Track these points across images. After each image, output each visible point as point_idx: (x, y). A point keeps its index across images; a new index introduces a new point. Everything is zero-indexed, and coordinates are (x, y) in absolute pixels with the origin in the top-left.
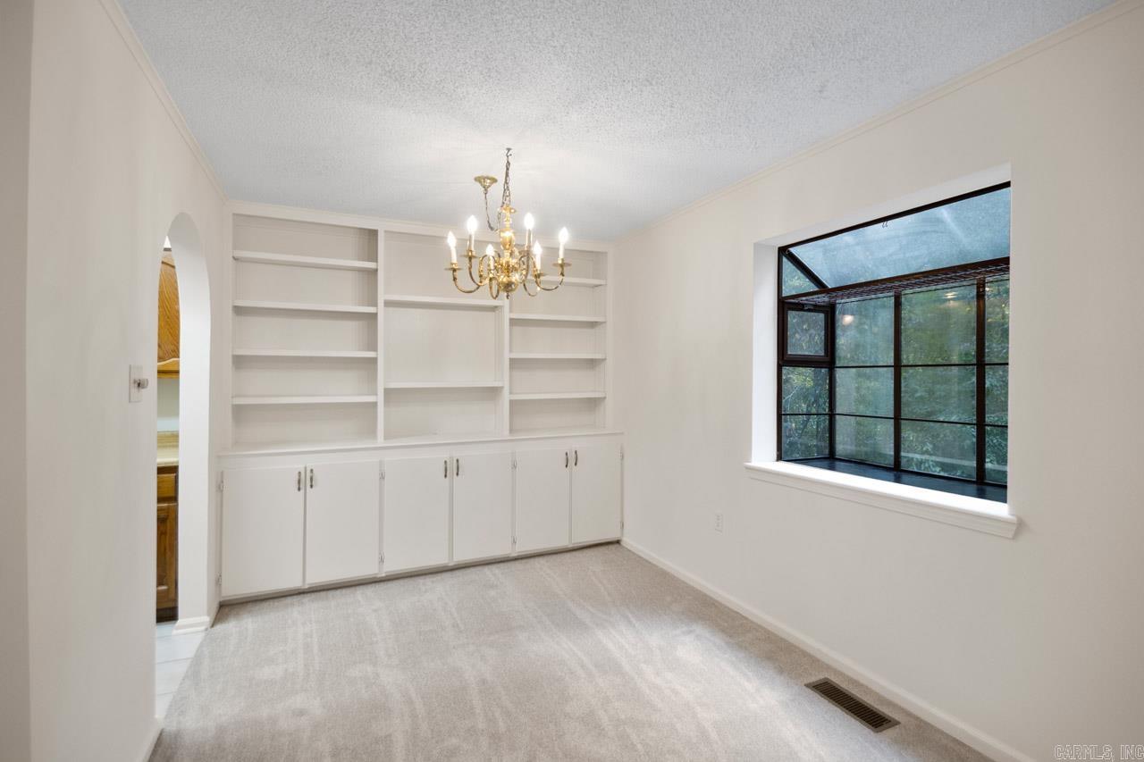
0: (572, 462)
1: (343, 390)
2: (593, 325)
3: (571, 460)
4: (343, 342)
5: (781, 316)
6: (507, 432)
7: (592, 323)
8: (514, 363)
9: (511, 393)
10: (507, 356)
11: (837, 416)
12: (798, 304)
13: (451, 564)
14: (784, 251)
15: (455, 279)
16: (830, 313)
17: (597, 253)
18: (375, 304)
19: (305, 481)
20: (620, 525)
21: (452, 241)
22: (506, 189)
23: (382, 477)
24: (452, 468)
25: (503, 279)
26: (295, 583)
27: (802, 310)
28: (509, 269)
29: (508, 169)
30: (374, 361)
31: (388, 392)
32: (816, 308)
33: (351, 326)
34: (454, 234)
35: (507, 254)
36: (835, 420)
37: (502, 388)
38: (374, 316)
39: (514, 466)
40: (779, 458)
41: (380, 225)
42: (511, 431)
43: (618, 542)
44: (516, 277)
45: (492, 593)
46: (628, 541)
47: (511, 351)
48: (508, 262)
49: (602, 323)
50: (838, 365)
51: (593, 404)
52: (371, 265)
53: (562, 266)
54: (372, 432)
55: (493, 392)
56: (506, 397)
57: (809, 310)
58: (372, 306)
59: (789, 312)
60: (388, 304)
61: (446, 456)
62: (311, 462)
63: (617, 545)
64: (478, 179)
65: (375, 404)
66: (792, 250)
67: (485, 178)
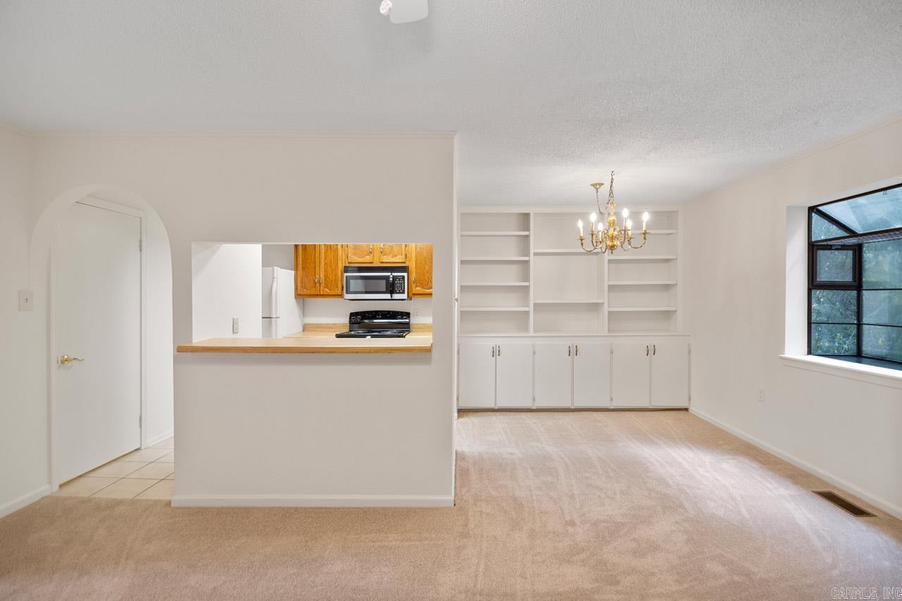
0: (651, 352)
1: (509, 304)
2: (667, 261)
3: (651, 351)
4: (509, 277)
5: (811, 254)
6: (607, 332)
7: (666, 259)
8: (611, 288)
9: (609, 307)
10: (606, 284)
11: (864, 326)
12: (827, 245)
13: (572, 408)
14: (813, 209)
15: (582, 244)
16: (858, 251)
17: (671, 212)
18: (528, 255)
19: (496, 352)
20: (688, 398)
21: (580, 224)
22: (611, 192)
23: (534, 353)
24: (573, 351)
25: (609, 243)
26: (491, 405)
27: (831, 249)
28: (612, 238)
29: (612, 182)
30: (527, 288)
31: (535, 305)
32: (844, 247)
33: (514, 268)
34: (582, 220)
35: (612, 229)
36: (862, 329)
37: (603, 303)
38: (527, 262)
39: (612, 353)
40: (809, 353)
41: (531, 210)
42: (609, 331)
43: (686, 410)
44: (617, 243)
45: (600, 424)
46: (693, 409)
47: (608, 281)
48: (612, 234)
49: (674, 259)
50: (864, 288)
51: (668, 315)
52: (526, 233)
53: (644, 234)
54: (526, 328)
55: (596, 307)
56: (606, 309)
57: (836, 249)
58: (527, 256)
59: (818, 251)
60: (535, 254)
61: (569, 343)
62: (499, 342)
63: (685, 412)
64: (593, 185)
65: (527, 313)
66: (820, 208)
67: (596, 184)
